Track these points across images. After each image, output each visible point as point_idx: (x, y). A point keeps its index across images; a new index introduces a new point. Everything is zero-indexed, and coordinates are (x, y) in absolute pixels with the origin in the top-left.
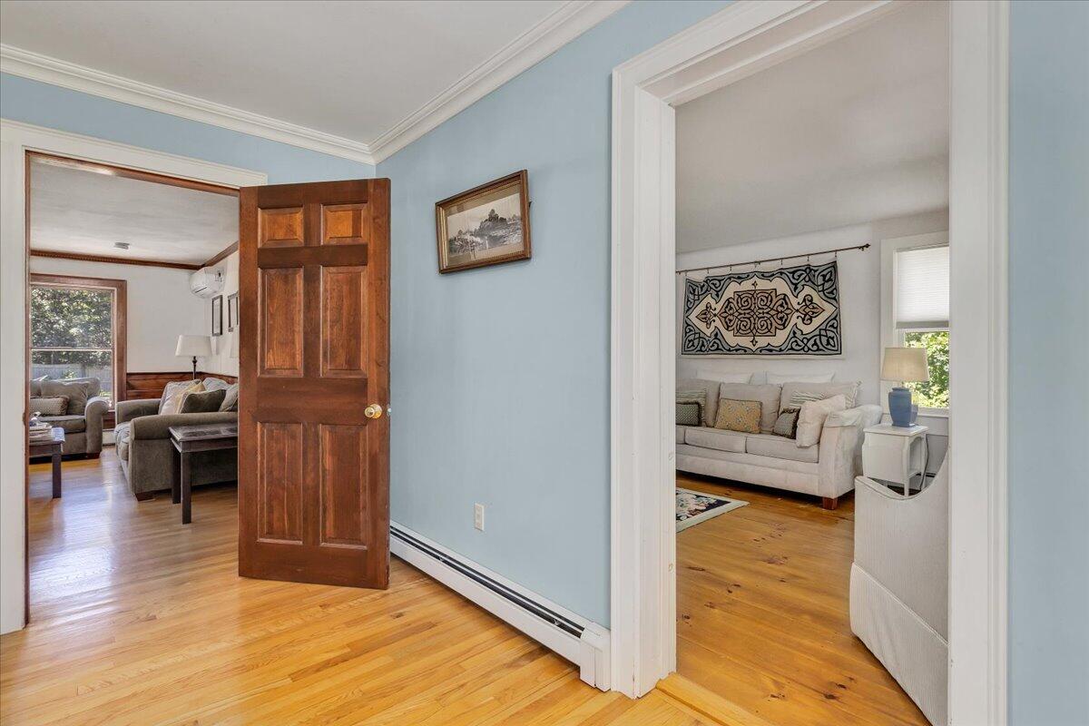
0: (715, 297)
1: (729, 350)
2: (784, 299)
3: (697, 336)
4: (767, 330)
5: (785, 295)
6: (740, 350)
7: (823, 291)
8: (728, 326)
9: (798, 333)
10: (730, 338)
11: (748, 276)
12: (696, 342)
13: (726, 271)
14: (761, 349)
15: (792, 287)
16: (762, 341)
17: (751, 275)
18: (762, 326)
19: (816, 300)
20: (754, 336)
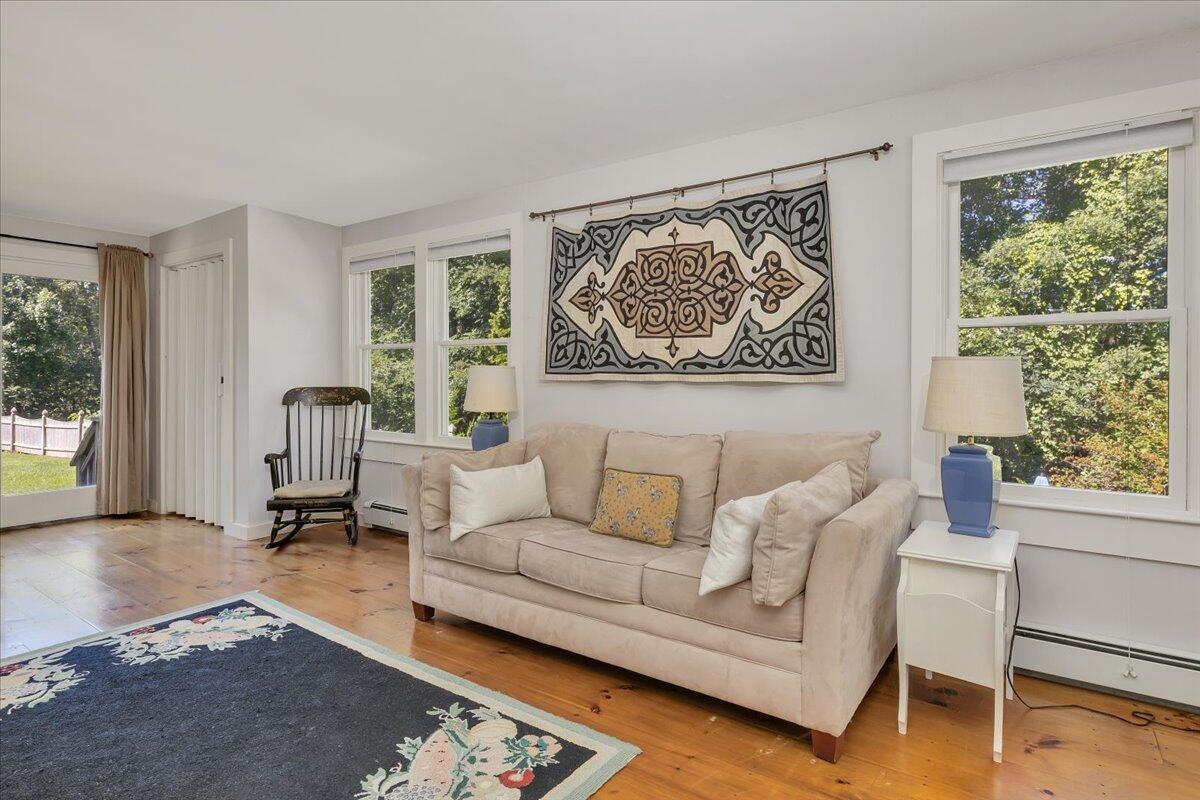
0: (604, 262)
1: (628, 365)
2: (727, 262)
3: (572, 337)
4: (695, 325)
5: (730, 254)
6: (646, 364)
7: (801, 243)
8: (627, 319)
9: (754, 333)
10: (629, 341)
11: (660, 219)
12: (570, 349)
13: (621, 211)
14: (685, 365)
15: (743, 237)
16: (688, 347)
17: (667, 216)
18: (687, 317)
19: (787, 262)
20: (673, 336)
